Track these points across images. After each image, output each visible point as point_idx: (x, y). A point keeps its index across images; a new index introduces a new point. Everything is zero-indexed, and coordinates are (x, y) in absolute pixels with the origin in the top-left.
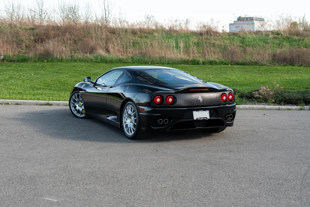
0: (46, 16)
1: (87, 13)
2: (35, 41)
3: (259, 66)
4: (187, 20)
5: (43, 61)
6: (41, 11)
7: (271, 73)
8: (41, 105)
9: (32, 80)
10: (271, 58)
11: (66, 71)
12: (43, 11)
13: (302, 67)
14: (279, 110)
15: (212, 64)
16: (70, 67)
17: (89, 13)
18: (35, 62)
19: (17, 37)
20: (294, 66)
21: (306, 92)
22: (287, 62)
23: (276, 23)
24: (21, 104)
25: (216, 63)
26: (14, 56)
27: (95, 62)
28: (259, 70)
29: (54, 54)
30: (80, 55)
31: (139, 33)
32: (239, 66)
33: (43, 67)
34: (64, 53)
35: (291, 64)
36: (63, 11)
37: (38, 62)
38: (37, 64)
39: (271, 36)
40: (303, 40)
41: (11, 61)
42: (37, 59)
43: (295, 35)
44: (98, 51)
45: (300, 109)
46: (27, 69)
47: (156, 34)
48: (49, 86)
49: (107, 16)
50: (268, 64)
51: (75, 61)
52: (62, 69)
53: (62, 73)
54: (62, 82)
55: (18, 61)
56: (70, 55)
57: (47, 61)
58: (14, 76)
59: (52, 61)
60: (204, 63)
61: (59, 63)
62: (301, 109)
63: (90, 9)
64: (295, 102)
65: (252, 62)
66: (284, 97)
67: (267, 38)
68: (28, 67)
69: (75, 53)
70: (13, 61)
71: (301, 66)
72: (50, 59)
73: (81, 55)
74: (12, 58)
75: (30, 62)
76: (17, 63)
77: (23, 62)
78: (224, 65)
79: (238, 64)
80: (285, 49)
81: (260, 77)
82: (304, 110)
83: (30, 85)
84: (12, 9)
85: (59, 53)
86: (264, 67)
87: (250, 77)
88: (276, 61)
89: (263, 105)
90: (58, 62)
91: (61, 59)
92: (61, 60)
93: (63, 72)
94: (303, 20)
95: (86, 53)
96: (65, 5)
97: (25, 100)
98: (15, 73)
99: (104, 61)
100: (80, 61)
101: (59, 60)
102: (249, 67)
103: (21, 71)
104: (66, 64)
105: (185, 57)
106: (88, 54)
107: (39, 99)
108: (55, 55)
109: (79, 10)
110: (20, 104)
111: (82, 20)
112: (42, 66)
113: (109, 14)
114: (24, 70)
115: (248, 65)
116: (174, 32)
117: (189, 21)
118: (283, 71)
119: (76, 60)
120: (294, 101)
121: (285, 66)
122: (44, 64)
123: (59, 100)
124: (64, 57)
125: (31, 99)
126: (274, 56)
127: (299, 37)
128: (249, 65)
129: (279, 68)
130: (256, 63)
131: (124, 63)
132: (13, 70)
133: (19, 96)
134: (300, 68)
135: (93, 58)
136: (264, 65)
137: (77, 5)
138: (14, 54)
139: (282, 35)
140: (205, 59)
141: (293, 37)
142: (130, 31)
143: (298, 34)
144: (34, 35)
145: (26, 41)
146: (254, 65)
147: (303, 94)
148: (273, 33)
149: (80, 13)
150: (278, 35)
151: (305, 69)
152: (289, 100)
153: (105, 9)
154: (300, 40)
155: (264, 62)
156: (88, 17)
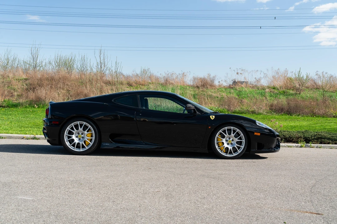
1: (82, 66)
2: (27, 89)
4: (184, 73)
5: (34, 107)
6: (35, 64)
8: (27, 139)
12: (37, 64)
13: (300, 117)
17: (85, 66)
18: (26, 107)
19: (8, 87)
20: (291, 115)
21: (306, 132)
22: (284, 112)
23: (272, 78)
24: (6, 138)
26: (4, 101)
29: (46, 100)
31: (134, 84)
35: (288, 114)
36: (59, 64)
38: (28, 109)
39: (267, 90)
40: (300, 94)
42: (27, 105)
43: (291, 89)
45: (300, 146)
46: (17, 113)
49: (102, 69)
50: (265, 114)
55: (8, 106)
57: (39, 107)
58: (2, 119)
59: (43, 107)
62: (302, 147)
63: (85, 63)
67: (263, 91)
69: (68, 99)
70: (3, 107)
71: (298, 115)
72: (41, 105)
74: (2, 103)
75: (21, 108)
76: (6, 108)
77: (13, 108)
79: (234, 112)
80: (283, 100)
82: (305, 147)
88: (274, 110)
94: (299, 75)
96: (61, 58)
97: (10, 134)
98: (4, 116)
102: (246, 115)
103: (11, 115)
107: (25, 134)
109: (75, 64)
112: (32, 111)
113: (105, 68)
114: (13, 114)
116: (170, 84)
117: (185, 74)
118: (281, 119)
120: (295, 139)
121: (282, 115)
122: (35, 109)
125: (17, 133)
126: (272, 106)
127: (295, 92)
128: (245, 113)
129: (277, 116)
132: (2, 114)
134: (298, 117)
136: (261, 114)
137: (73, 58)
139: (278, 89)
141: (289, 91)
142: (125, 82)
143: (294, 88)
144: (27, 85)
145: (18, 90)
146: (251, 114)
147: (303, 133)
148: (269, 87)
149: (75, 66)
150: (274, 89)
151: (303, 118)
152: (289, 138)
153: (100, 62)
154: (296, 94)
155: (261, 111)
156: (83, 69)
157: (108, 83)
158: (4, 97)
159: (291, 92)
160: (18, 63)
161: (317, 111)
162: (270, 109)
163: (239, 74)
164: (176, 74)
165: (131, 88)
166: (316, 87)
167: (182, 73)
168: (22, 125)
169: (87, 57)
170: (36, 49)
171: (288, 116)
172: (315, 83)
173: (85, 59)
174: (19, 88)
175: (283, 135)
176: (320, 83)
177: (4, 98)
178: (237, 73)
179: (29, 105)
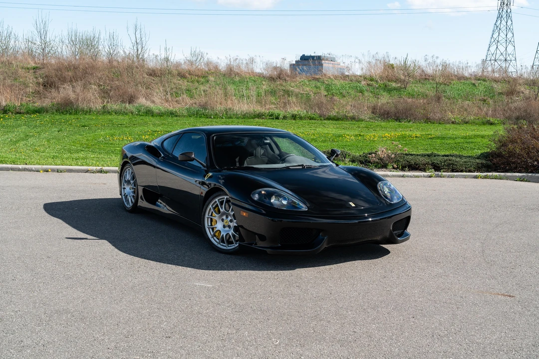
1: (110, 47)
3: (357, 121)
5: (64, 114)
6: (43, 43)
8: (93, 173)
10: (370, 112)
13: (411, 123)
14: (404, 177)
15: (294, 119)
17: (114, 47)
18: (53, 114)
22: (391, 117)
25: (301, 118)
27: (137, 115)
28: (359, 127)
30: (114, 106)
31: (187, 75)
32: (331, 121)
34: (93, 102)
35: (396, 120)
36: (75, 43)
37: (57, 115)
38: (57, 117)
39: (363, 83)
40: (405, 88)
41: (18, 113)
42: (54, 111)
43: (393, 81)
44: (140, 100)
45: (429, 176)
47: (211, 78)
48: (88, 148)
49: (139, 52)
50: (368, 120)
51: (109, 113)
55: (28, 112)
56: (102, 106)
57: (70, 114)
59: (76, 113)
60: (285, 118)
61: (87, 117)
62: (431, 176)
63: (115, 42)
64: (422, 167)
65: (347, 116)
66: (408, 161)
67: (359, 84)
69: (108, 102)
70: (22, 114)
71: (409, 122)
72: (74, 110)
73: (117, 106)
74: (19, 108)
76: (27, 116)
78: (310, 119)
79: (329, 119)
80: (385, 99)
82: (435, 177)
85: (87, 102)
86: (364, 123)
88: (378, 115)
89: (382, 171)
90: (86, 114)
92: (89, 112)
94: (405, 63)
95: (123, 102)
96: (78, 34)
99: (149, 112)
100: (116, 113)
101: (87, 112)
102: (343, 122)
104: (98, 117)
105: (259, 109)
106: (127, 104)
108: (80, 105)
109: (100, 44)
110: (64, 172)
111: (104, 57)
113: (143, 49)
116: (235, 75)
121: (389, 121)
122: (66, 117)
124: (93, 107)
126: (374, 108)
127: (399, 85)
128: (343, 120)
129: (383, 124)
130: (353, 118)
131: (176, 116)
134: (408, 124)
135: (134, 110)
136: (362, 120)
137: (97, 36)
138: (21, 103)
139: (377, 81)
140: (286, 111)
141: (391, 84)
142: (175, 72)
143: (397, 80)
146: (350, 120)
148: (365, 78)
149: (101, 47)
150: (371, 80)
151: (416, 126)
152: (415, 165)
153: (136, 42)
154: (401, 88)
155: (363, 117)
156: (112, 52)
157: (153, 73)
159: (394, 85)
161: (431, 115)
162: (373, 113)
164: (240, 59)
166: (425, 78)
167: (250, 58)
169: (117, 35)
171: (396, 123)
172: (423, 71)
173: (115, 37)
176: (429, 71)
179: (56, 111)
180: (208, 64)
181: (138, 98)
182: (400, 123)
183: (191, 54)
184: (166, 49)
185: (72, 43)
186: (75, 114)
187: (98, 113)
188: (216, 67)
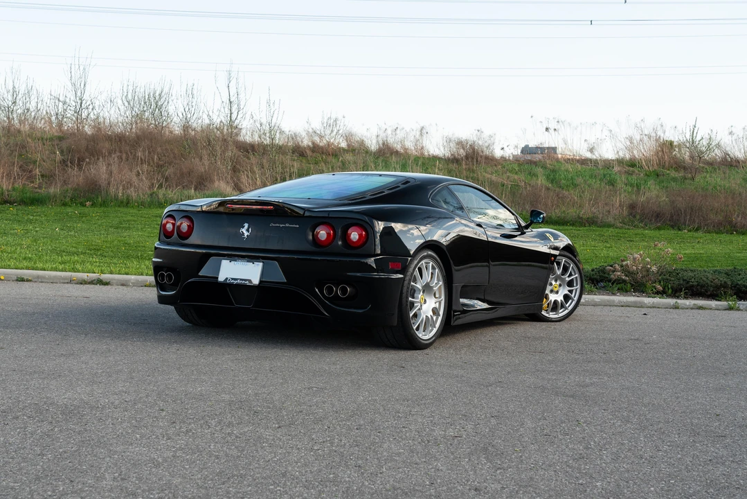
0: (92, 113)
1: (187, 110)
2: (64, 162)
3: (598, 227)
4: (422, 129)
5: (83, 205)
6: (79, 102)
7: (631, 241)
8: (81, 284)
9: (57, 239)
10: (625, 213)
11: (138, 224)
12: (84, 102)
13: (700, 234)
14: (676, 308)
16: (149, 218)
17: (193, 109)
18: (65, 205)
19: (20, 155)
20: (680, 230)
21: (735, 272)
22: (664, 222)
23: (627, 142)
24: (30, 281)
26: (14, 189)
28: (601, 235)
29: (111, 188)
30: (171, 194)
31: (308, 152)
32: (552, 226)
33: (82, 215)
34: (135, 186)
35: (673, 227)
36: (131, 104)
37: (70, 206)
38: (69, 210)
39: (617, 169)
40: (693, 179)
41: (5, 202)
42: (68, 200)
43: (672, 167)
44: (217, 183)
45: (727, 307)
46: (44, 218)
48: (98, 250)
49: (234, 117)
50: (620, 225)
52: (128, 221)
53: (129, 228)
54: (130, 244)
55: (23, 202)
56: (149, 192)
57: (93, 205)
58: (12, 232)
59: (104, 204)
61: (122, 209)
62: (730, 308)
63: (194, 101)
64: (713, 291)
65: (581, 218)
66: (685, 280)
67: (608, 171)
68: (45, 216)
69: (161, 186)
70: (11, 203)
71: (697, 230)
72: (100, 199)
73: (175, 194)
74: (8, 195)
75: (52, 205)
76: (20, 207)
77: (34, 205)
79: (548, 222)
80: (653, 194)
81: (606, 247)
82: (738, 309)
83: (52, 247)
84: (10, 98)
85: (124, 186)
86: (611, 229)
87: (582, 248)
88: (638, 217)
89: (633, 296)
90: (119, 206)
91: (125, 200)
92: (127, 203)
93: (131, 226)
95: (187, 188)
96: (138, 90)
97: (41, 270)
98: (15, 226)
101: (122, 202)
102: (575, 228)
103: (31, 222)
104: (139, 211)
106: (193, 191)
107: (75, 270)
108: (112, 190)
109: (170, 103)
110: (28, 281)
111: (175, 125)
112: (80, 214)
113: (239, 113)
114: (36, 220)
115: (573, 225)
116: (391, 154)
117: (424, 131)
118: (658, 238)
119: (162, 204)
120: (712, 289)
121: (659, 228)
122: (86, 210)
123: (127, 274)
124: (134, 195)
125: (56, 269)
126: (632, 207)
127: (682, 173)
129: (647, 232)
130: (591, 222)
132: (10, 220)
133: (26, 264)
134: (696, 234)
136: (609, 226)
137: (166, 90)
139: (641, 167)
141: (668, 172)
143: (679, 165)
144: (62, 152)
145: (42, 163)
146: (587, 225)
147: (728, 275)
148: (620, 162)
149: (171, 109)
150: (632, 166)
151: (709, 236)
152: (699, 287)
153: (230, 100)
154: (686, 179)
155: (610, 220)
156: (189, 116)
157: (249, 149)
158: (12, 180)
159: (672, 173)
160: (36, 100)
161: (739, 219)
162: (630, 214)
163: (551, 131)
164: (403, 129)
165: (301, 161)
166: (731, 164)
167: (419, 128)
168: (62, 249)
169: (199, 89)
170: (82, 68)
171: (673, 232)
172: (727, 154)
173: (195, 92)
174: (45, 158)
175: (684, 280)
176: (739, 154)
177: (13, 184)
178: (547, 129)
179: (71, 200)
180: (348, 137)
181: (212, 181)
182: (680, 232)
183: (323, 124)
184: (268, 103)
185: (126, 104)
186: (101, 205)
187: (142, 204)
188: (362, 143)
